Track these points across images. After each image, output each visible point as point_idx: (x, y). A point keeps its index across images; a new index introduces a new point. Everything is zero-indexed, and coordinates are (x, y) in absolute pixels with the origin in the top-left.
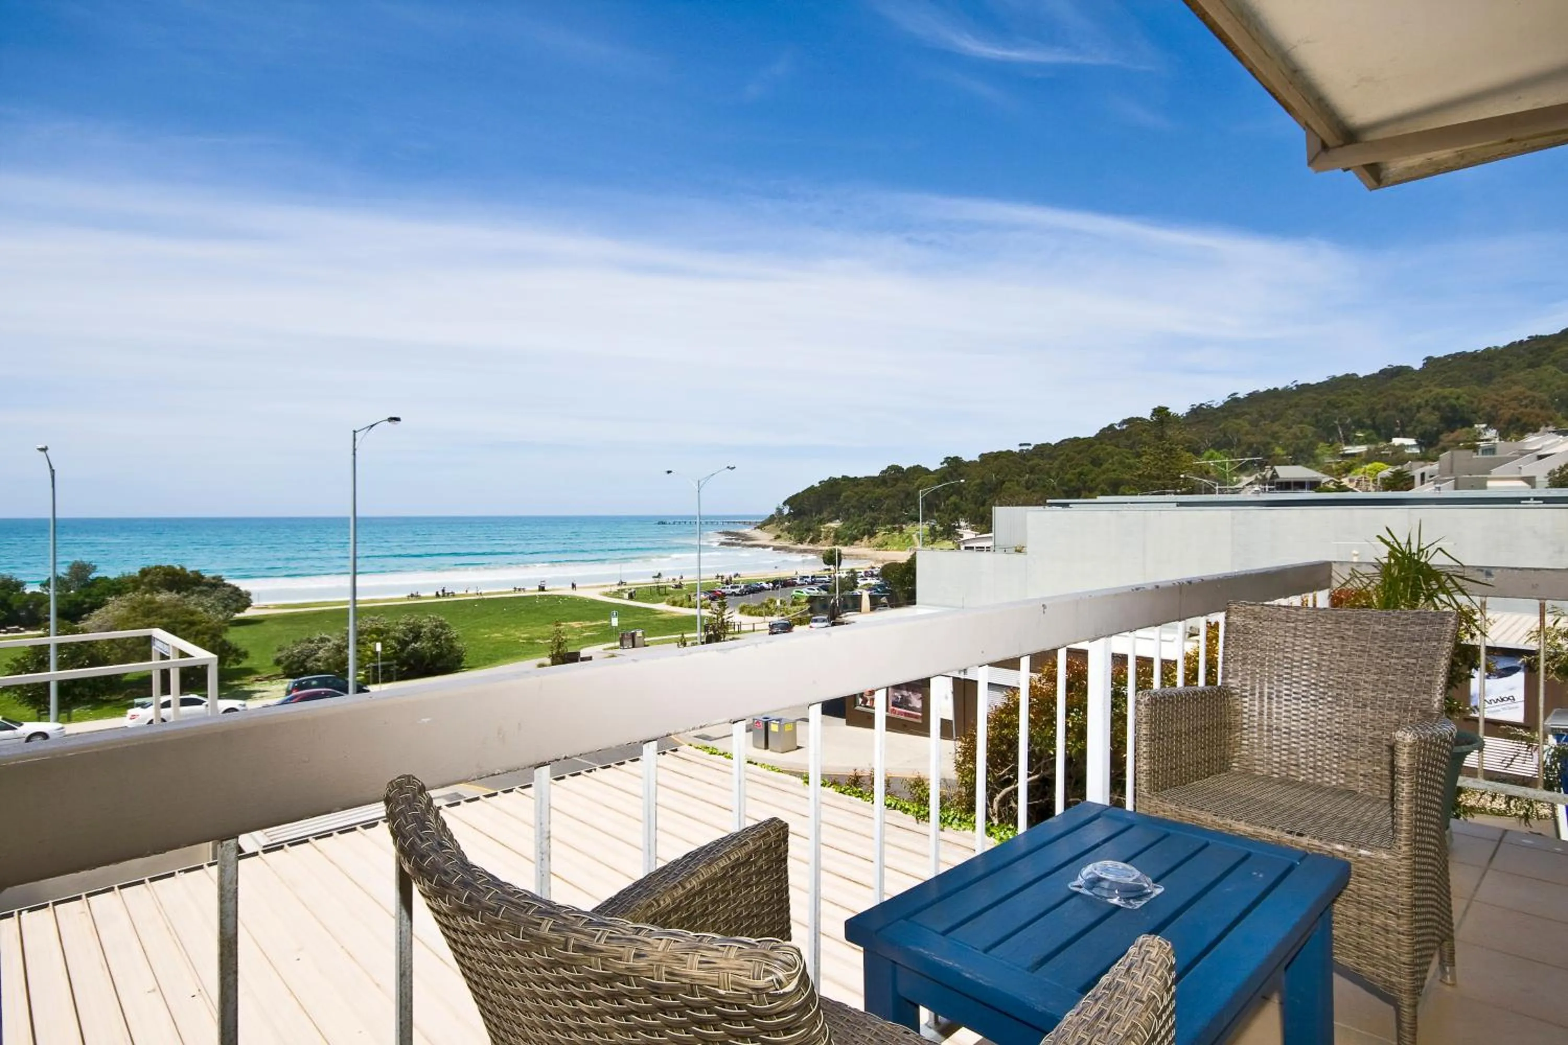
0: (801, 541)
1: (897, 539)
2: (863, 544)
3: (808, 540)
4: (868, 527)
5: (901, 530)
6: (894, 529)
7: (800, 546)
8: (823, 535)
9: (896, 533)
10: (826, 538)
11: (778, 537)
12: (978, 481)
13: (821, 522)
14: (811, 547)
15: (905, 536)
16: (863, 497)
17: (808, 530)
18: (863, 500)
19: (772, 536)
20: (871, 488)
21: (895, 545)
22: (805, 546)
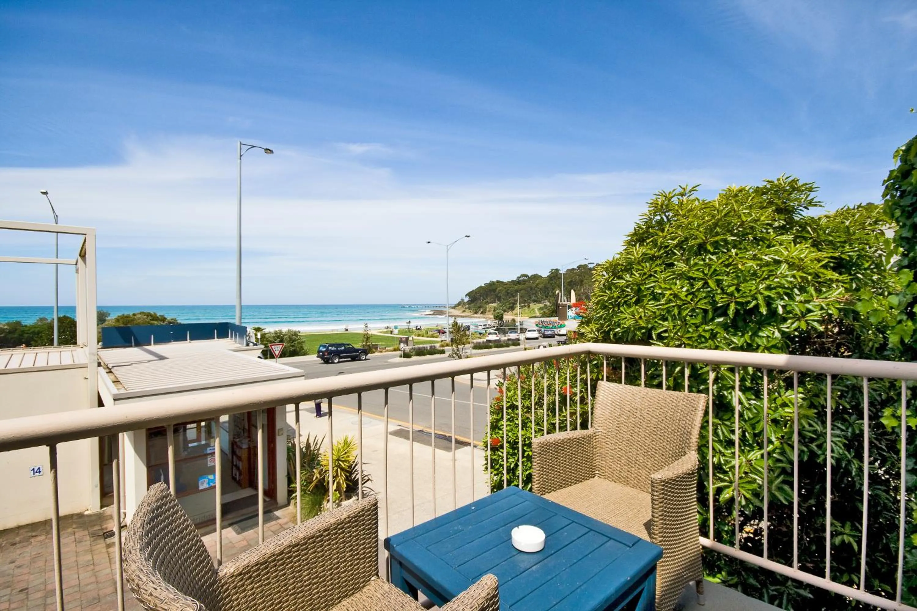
0: (476, 313)
1: (527, 311)
2: (509, 314)
3: (480, 312)
4: (511, 305)
5: (529, 307)
6: (525, 306)
7: (476, 315)
8: (487, 309)
9: (526, 308)
10: (489, 311)
11: (464, 311)
12: (569, 280)
13: (487, 303)
14: (482, 316)
15: (531, 309)
16: (508, 290)
17: (480, 307)
18: (509, 291)
19: (460, 312)
20: (512, 286)
21: (526, 314)
22: (478, 315)
